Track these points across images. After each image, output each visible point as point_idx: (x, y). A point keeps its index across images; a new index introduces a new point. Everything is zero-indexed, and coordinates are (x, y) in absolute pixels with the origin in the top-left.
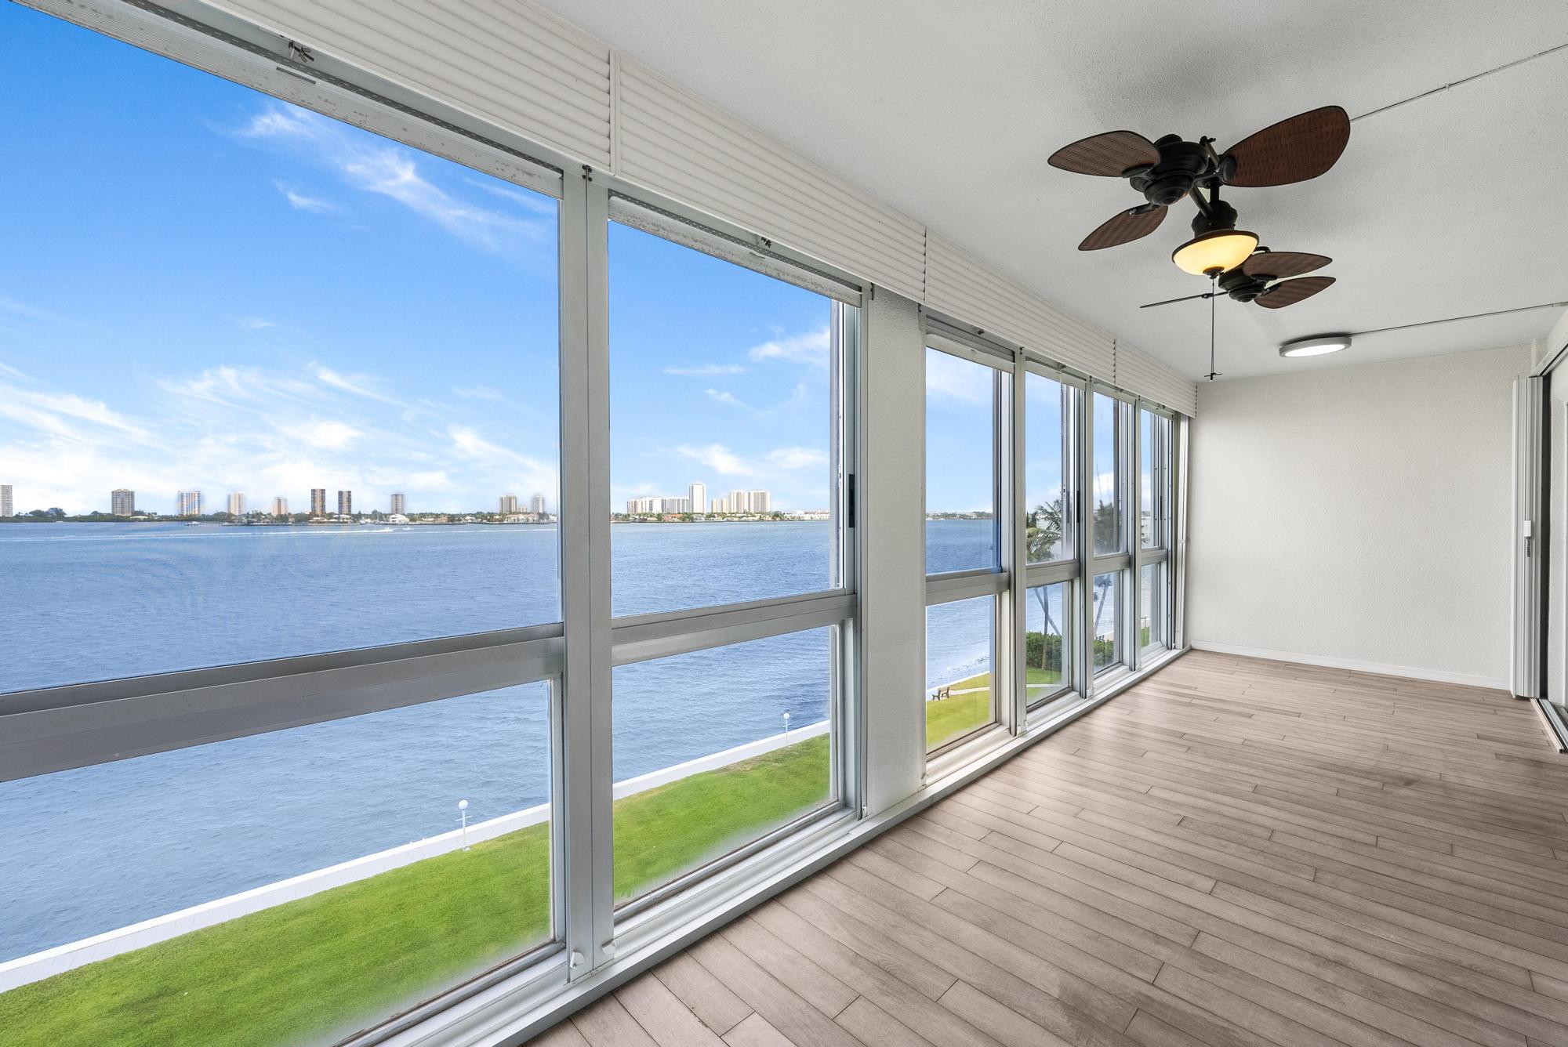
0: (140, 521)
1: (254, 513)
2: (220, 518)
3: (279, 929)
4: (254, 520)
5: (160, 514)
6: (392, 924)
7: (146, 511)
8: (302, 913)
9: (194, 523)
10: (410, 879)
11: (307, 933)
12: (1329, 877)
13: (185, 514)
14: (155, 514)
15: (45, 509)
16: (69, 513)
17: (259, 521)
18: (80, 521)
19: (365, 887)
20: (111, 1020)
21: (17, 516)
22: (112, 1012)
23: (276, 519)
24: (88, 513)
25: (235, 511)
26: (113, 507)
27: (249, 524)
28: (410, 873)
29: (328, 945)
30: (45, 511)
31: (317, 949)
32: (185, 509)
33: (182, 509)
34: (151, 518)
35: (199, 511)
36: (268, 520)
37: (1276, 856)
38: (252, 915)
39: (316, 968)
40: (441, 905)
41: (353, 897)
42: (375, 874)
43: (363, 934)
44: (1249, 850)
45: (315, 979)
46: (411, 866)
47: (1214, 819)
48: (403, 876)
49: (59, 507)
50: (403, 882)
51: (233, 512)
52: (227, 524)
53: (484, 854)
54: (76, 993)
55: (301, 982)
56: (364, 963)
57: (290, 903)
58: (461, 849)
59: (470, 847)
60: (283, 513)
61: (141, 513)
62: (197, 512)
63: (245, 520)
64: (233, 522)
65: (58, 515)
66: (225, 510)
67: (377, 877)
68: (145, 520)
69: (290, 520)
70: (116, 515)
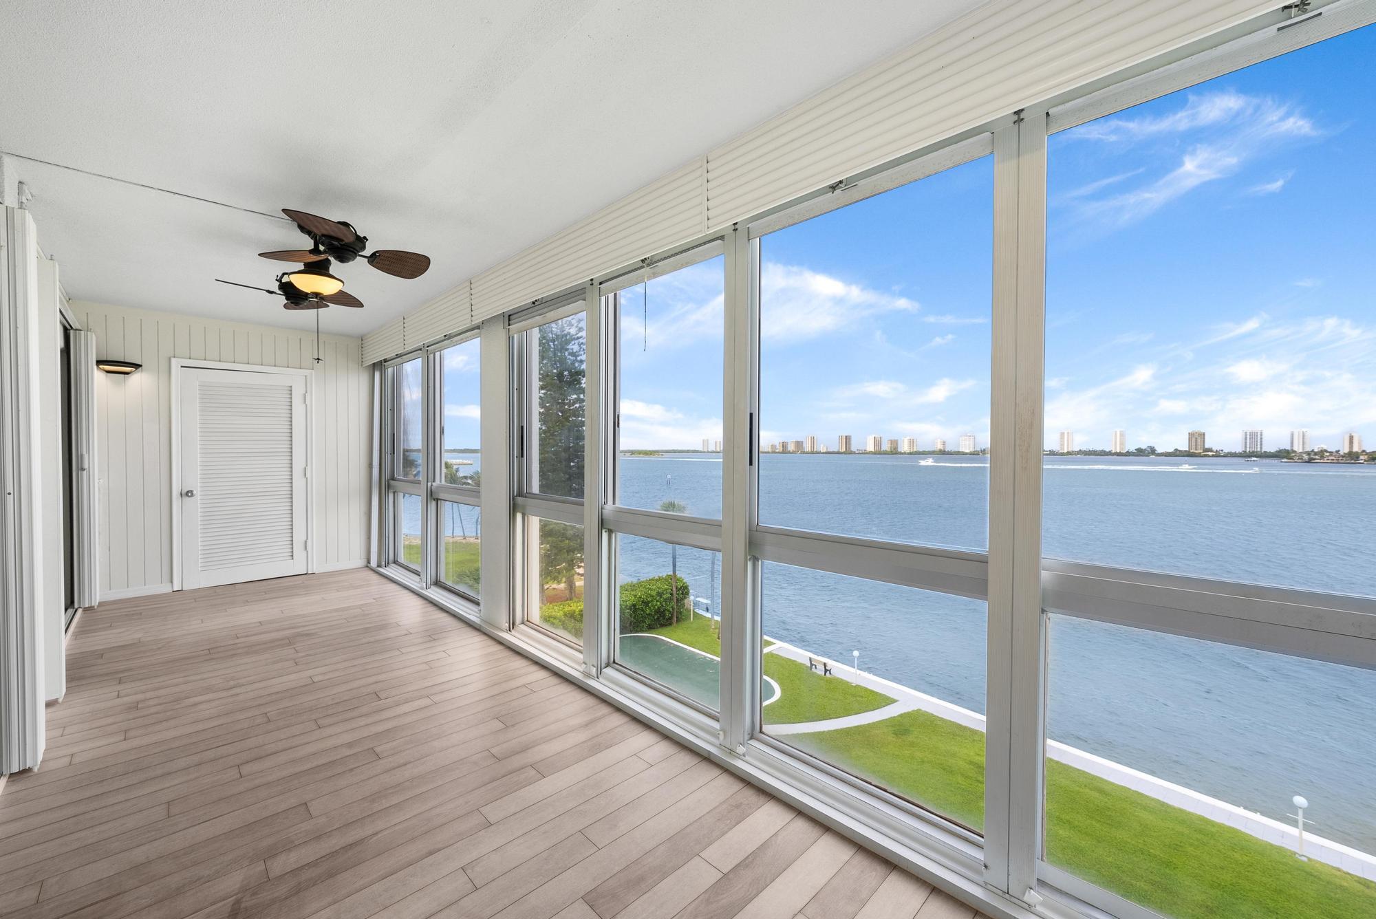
0: (1209, 456)
1: (1320, 449)
2: (1283, 455)
3: (1078, 788)
4: (1317, 457)
5: (1226, 450)
6: (1157, 853)
7: (1214, 449)
8: (1101, 791)
9: (1253, 459)
10: (1208, 834)
11: (1092, 806)
12: (258, 721)
13: (1248, 451)
14: (1222, 450)
15: (1144, 447)
16: (1159, 450)
17: (1322, 457)
18: (1166, 456)
19: (1163, 810)
20: (967, 766)
21: (1128, 452)
22: (971, 763)
23: (1343, 457)
24: (1171, 450)
25: (1298, 448)
26: (1189, 446)
27: (1310, 461)
28: (1213, 830)
29: (1098, 825)
30: (1144, 448)
31: (1089, 821)
32: (1248, 446)
33: (1246, 446)
34: (1218, 455)
35: (1261, 449)
36: (1333, 458)
37: (300, 713)
38: (1071, 767)
39: (1077, 832)
40: (1218, 878)
41: (1145, 809)
42: (1181, 807)
43: (1129, 840)
44: (319, 706)
45: (1070, 839)
46: (1220, 826)
47: (364, 710)
48: (1203, 827)
49: (1153, 445)
50: (1200, 831)
51: (1295, 448)
52: (1286, 460)
53: (1319, 879)
54: (966, 741)
55: (1061, 832)
56: (1110, 859)
57: (1100, 778)
58: (1295, 853)
59: (1310, 859)
60: (1356, 449)
61: (1210, 450)
62: (1259, 449)
63: (1306, 457)
64: (1293, 459)
65: (1152, 451)
66: (1288, 448)
67: (1181, 810)
68: (1213, 456)
69: (1361, 457)
70: (1191, 451)
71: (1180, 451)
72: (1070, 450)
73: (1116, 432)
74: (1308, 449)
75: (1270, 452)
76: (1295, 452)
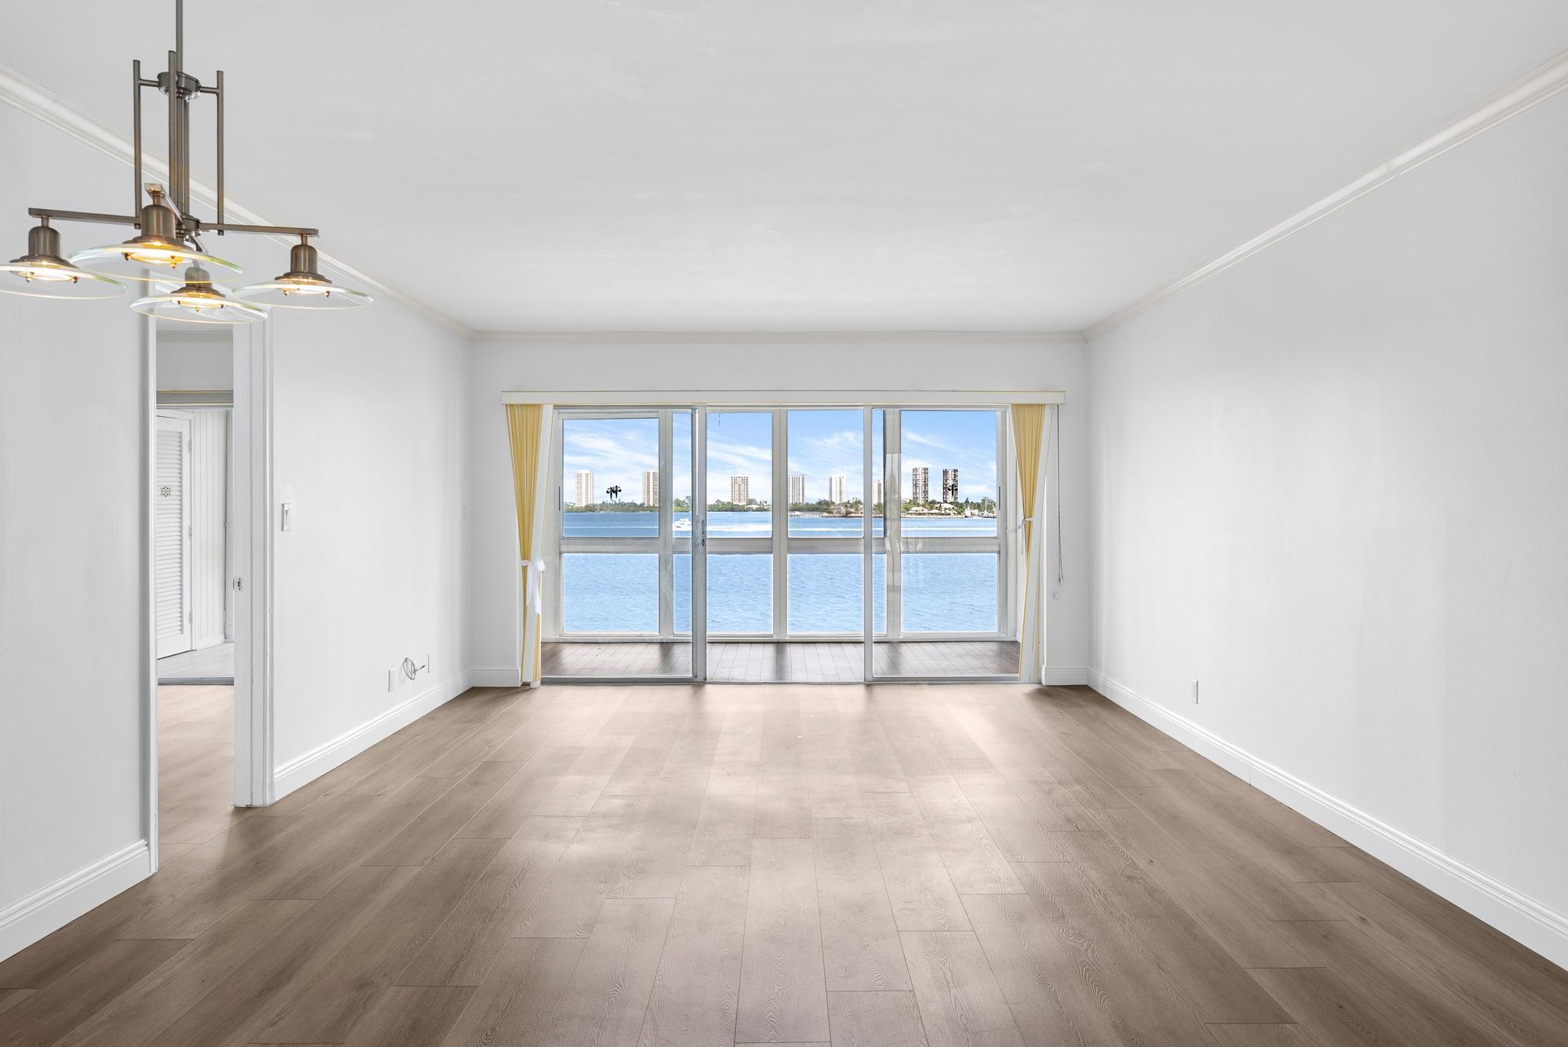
1: (855, 501)
2: (823, 507)
4: (852, 510)
14: (766, 502)
17: (858, 510)
23: (876, 510)
25: (836, 499)
51: (834, 499)
52: (826, 514)
61: (751, 502)
62: (801, 501)
64: (832, 512)
66: (827, 499)
70: (734, 503)
71: (723, 503)
72: (590, 502)
73: (648, 474)
74: (845, 500)
75: (812, 504)
76: (833, 503)
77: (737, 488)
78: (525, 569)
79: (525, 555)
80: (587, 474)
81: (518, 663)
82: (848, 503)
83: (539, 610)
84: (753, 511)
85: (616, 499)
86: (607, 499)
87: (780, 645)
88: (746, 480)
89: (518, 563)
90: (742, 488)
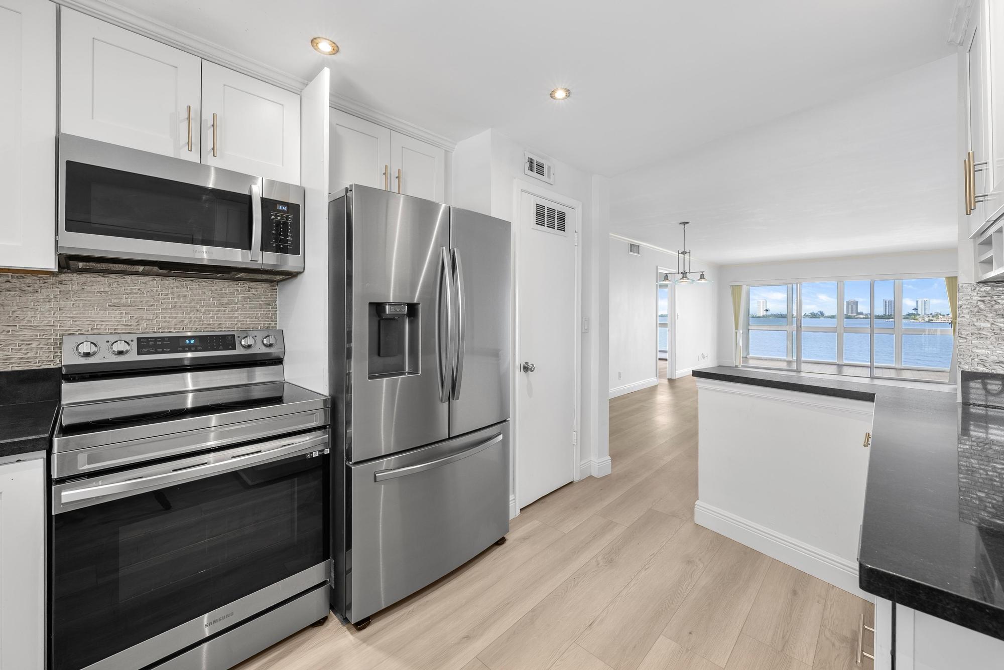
2: (911, 317)
4: (934, 319)
7: (864, 313)
13: (887, 314)
15: (816, 311)
16: (826, 314)
18: (830, 318)
25: (921, 312)
27: (929, 321)
33: (886, 311)
34: (867, 317)
49: (822, 311)
52: (913, 321)
61: (861, 314)
65: (822, 314)
70: (849, 314)
74: (928, 313)
77: (850, 307)
78: (736, 333)
79: (737, 328)
80: (763, 302)
81: (734, 359)
82: (931, 314)
83: (741, 344)
84: (861, 318)
85: (769, 313)
86: (765, 313)
87: (840, 366)
88: (856, 303)
89: (734, 330)
90: (854, 307)
